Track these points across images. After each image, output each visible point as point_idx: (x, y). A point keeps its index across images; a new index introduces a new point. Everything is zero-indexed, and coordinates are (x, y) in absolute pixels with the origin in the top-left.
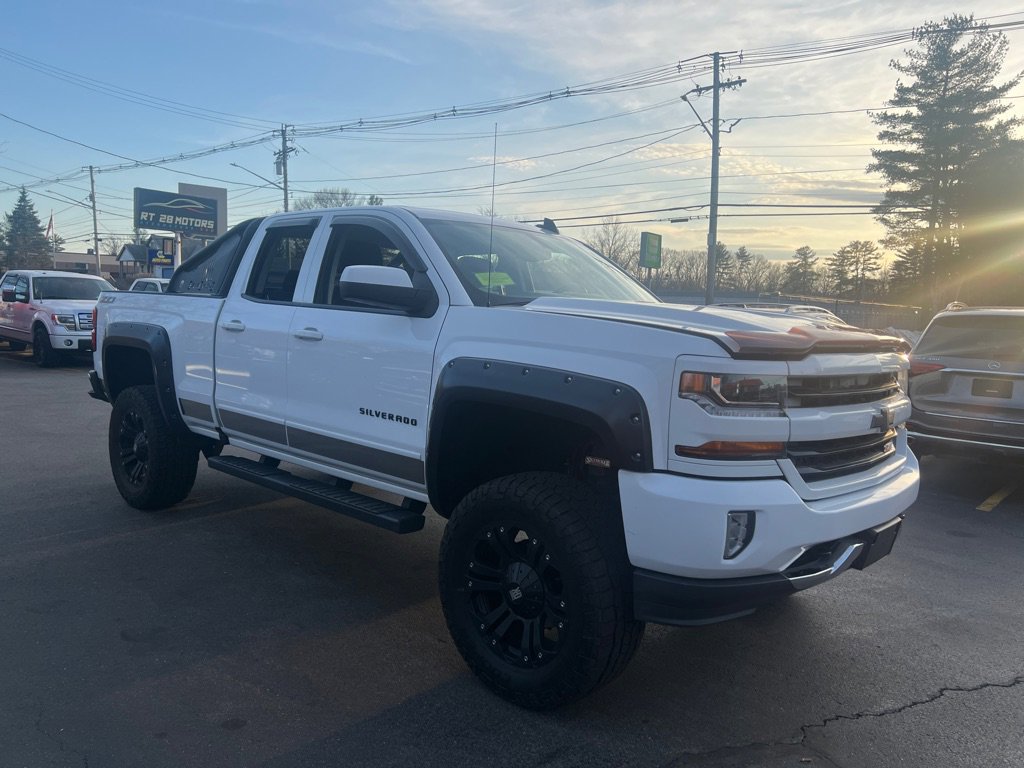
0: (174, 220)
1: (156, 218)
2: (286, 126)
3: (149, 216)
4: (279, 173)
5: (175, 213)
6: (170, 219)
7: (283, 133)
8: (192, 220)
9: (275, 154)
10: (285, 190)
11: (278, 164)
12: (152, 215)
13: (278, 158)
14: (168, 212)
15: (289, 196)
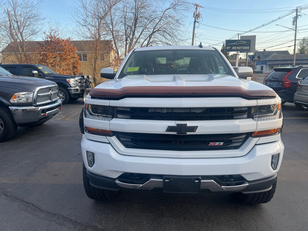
0: (236, 48)
1: (231, 48)
2: (298, 7)
3: (229, 48)
4: (294, 24)
5: (237, 46)
6: (235, 48)
7: (297, 10)
8: (242, 47)
9: (293, 18)
10: (296, 30)
11: (294, 22)
12: (230, 47)
13: (294, 20)
14: (234, 46)
15: (297, 32)
